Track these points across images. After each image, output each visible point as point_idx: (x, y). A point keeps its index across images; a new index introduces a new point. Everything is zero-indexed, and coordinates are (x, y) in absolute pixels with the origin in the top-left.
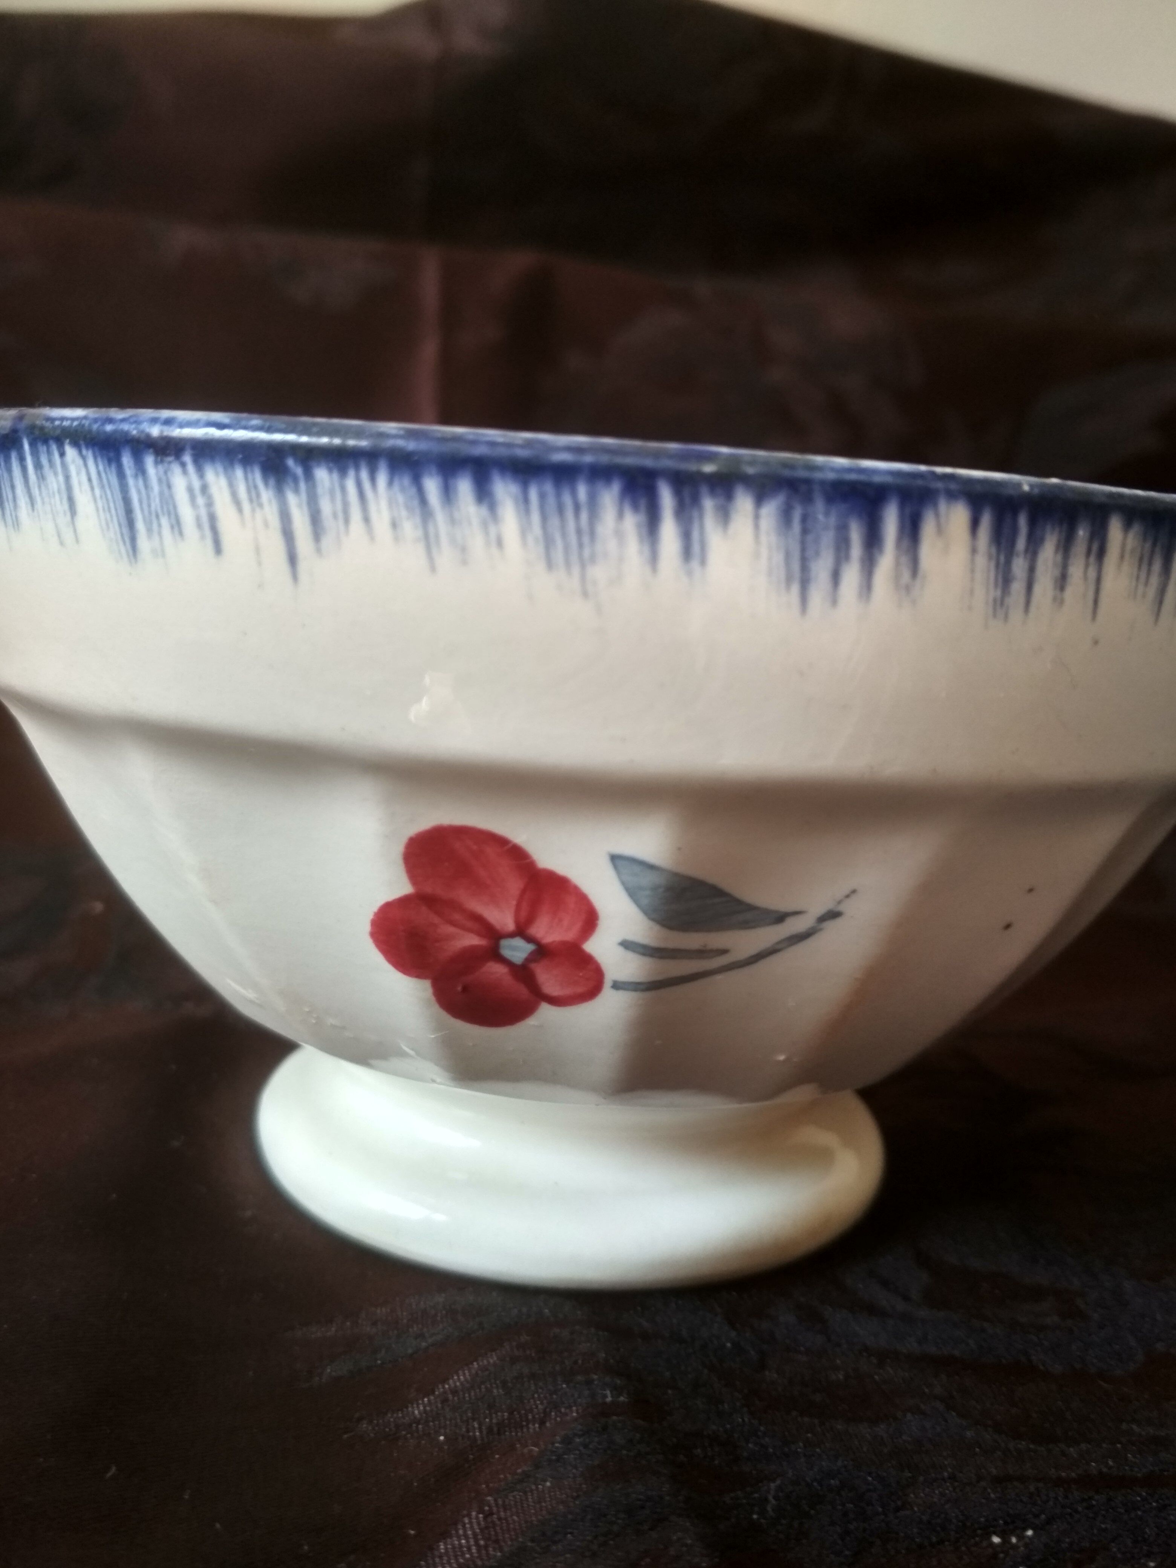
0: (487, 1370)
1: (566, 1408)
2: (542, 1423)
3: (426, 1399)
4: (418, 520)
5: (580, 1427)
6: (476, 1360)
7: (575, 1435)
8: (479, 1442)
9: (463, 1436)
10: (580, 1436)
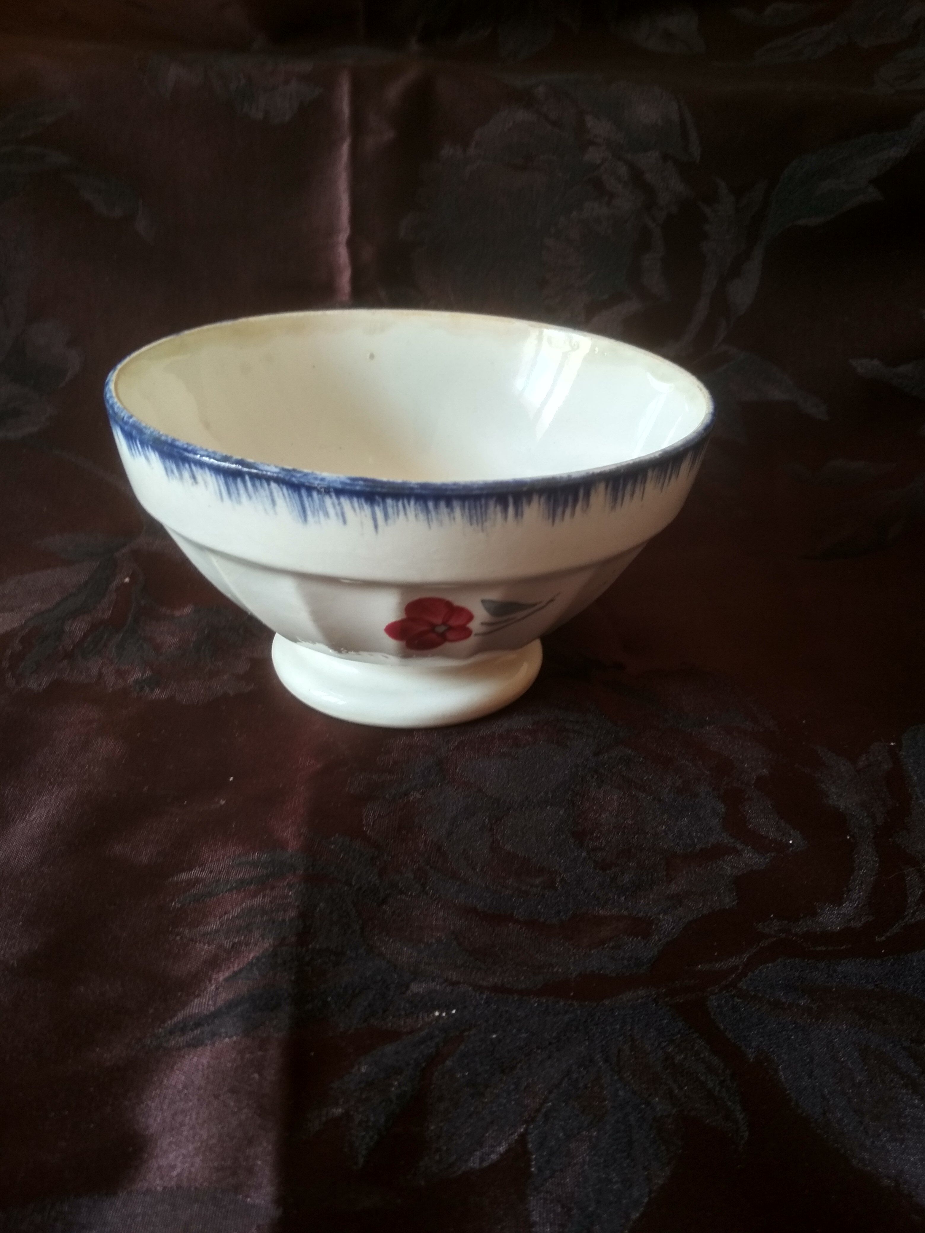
4: (425, 513)
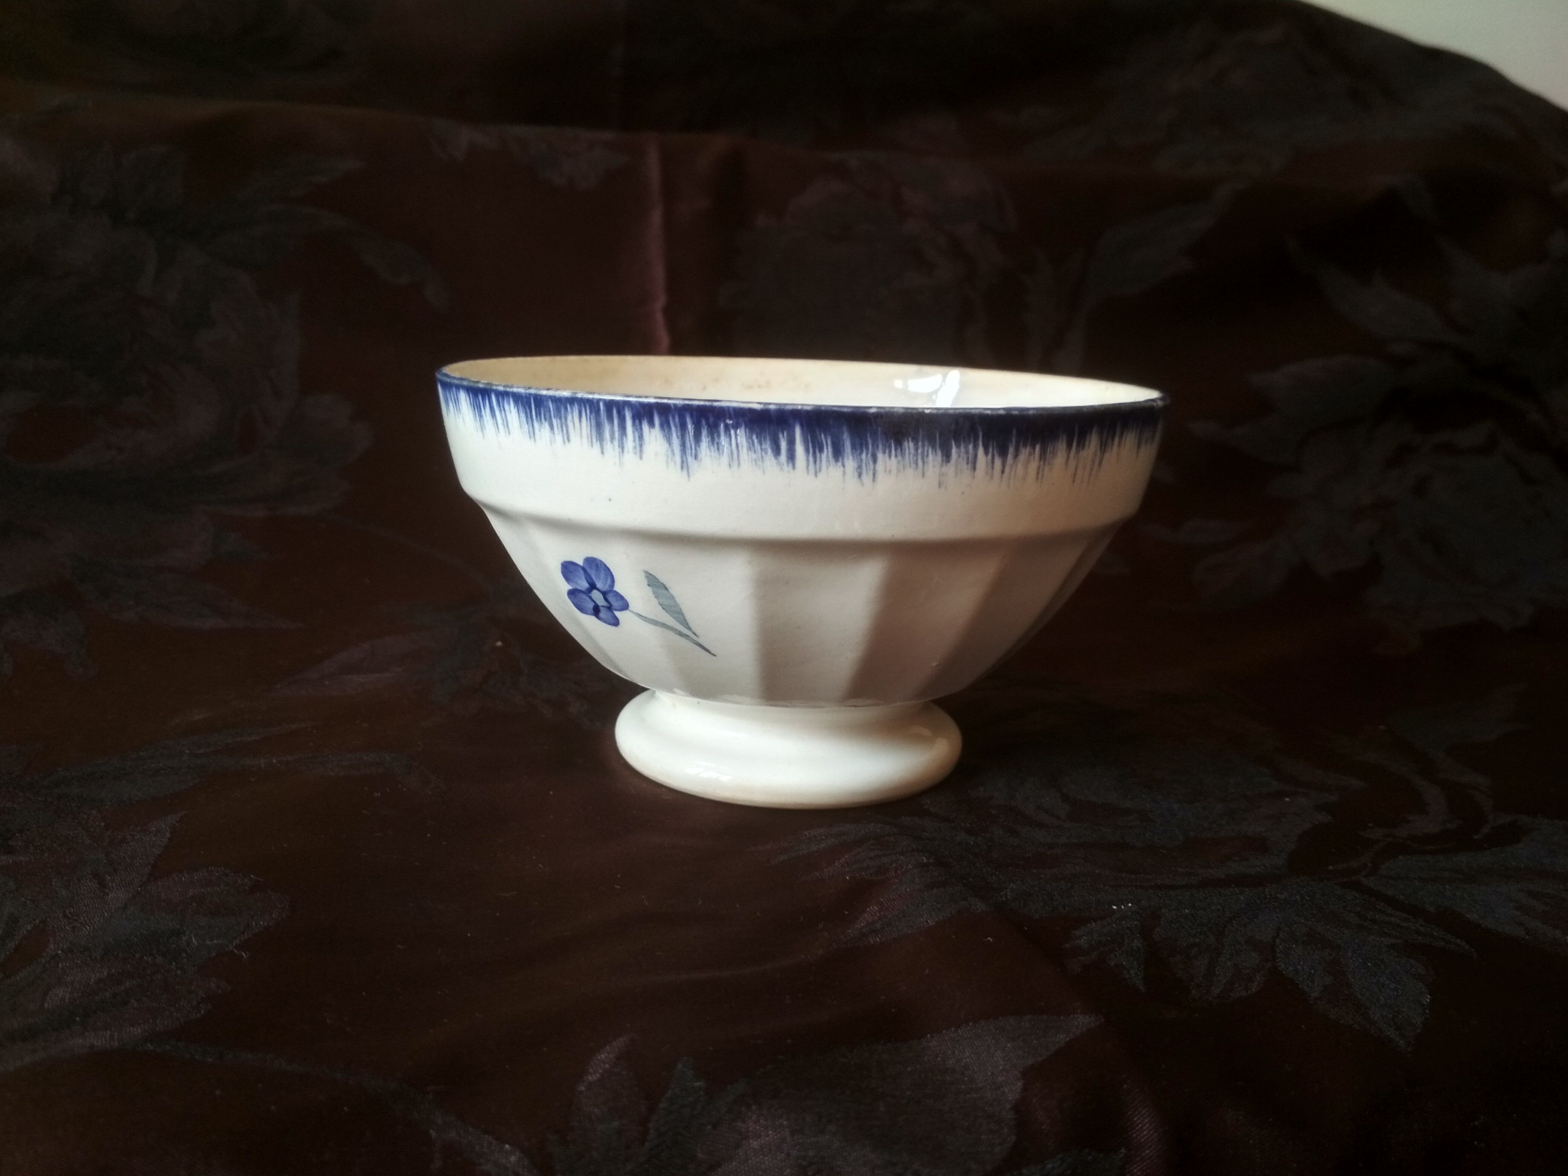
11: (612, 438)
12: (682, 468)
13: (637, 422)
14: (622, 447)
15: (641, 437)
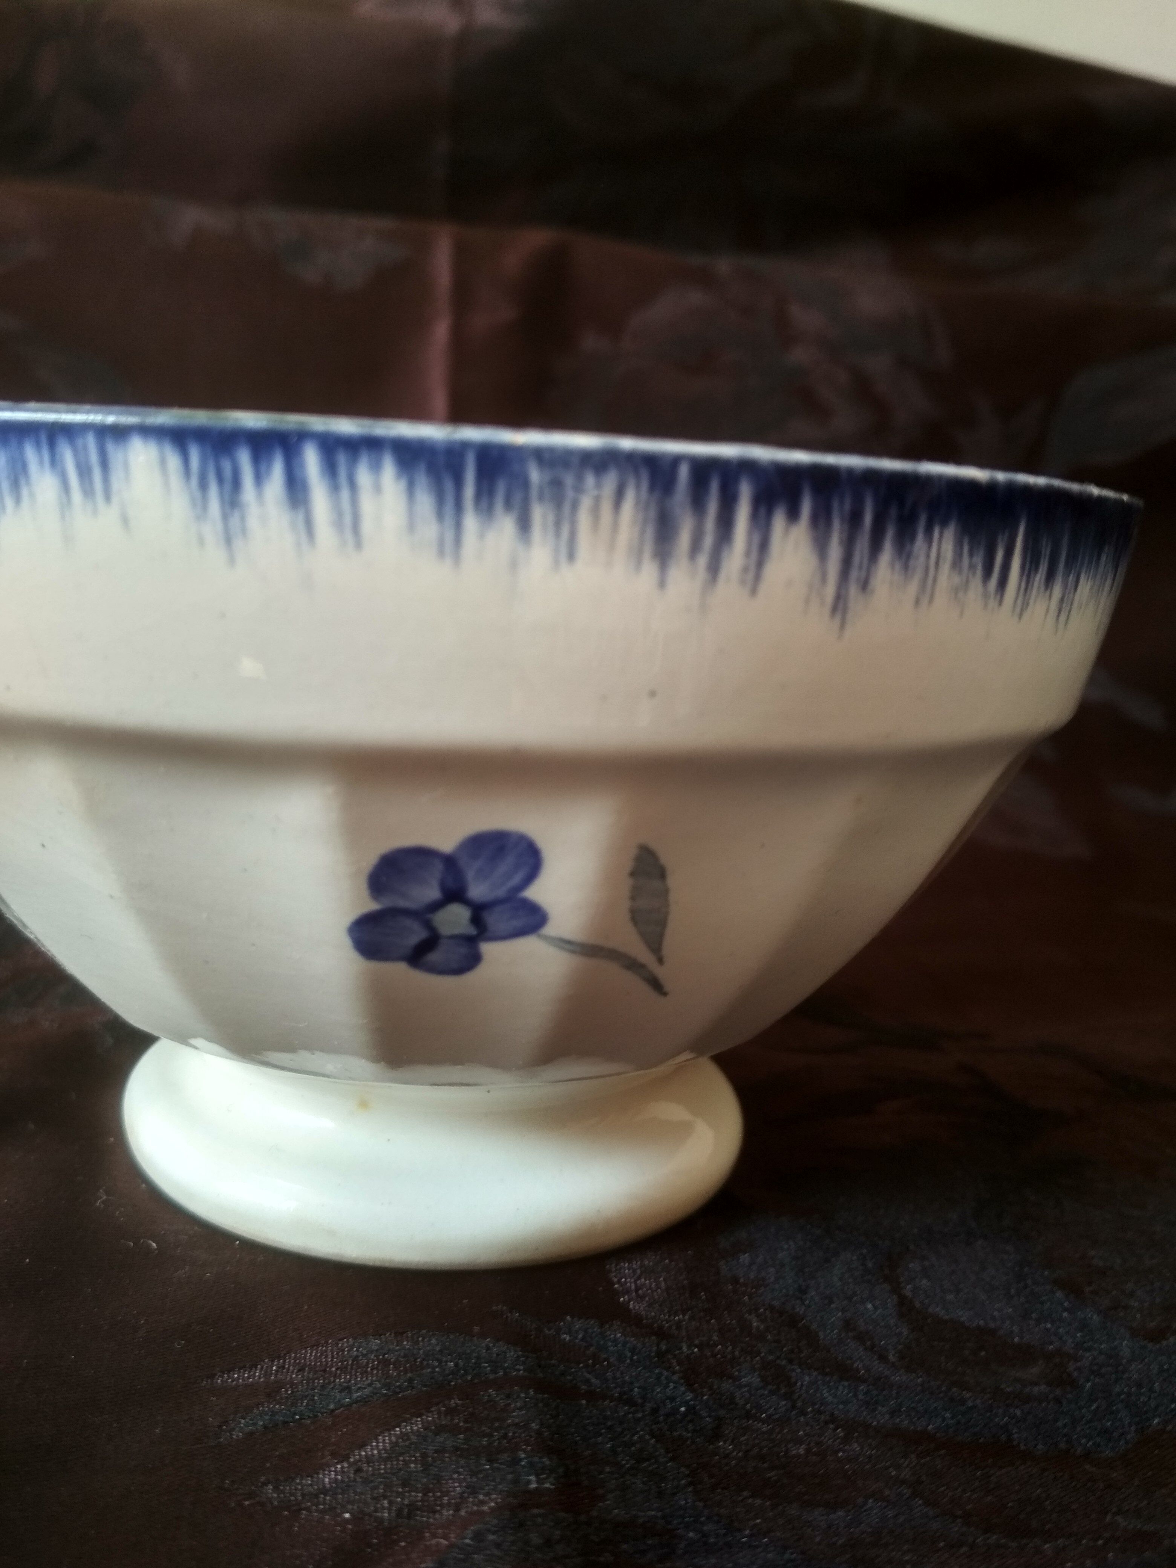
0: (409, 1439)
1: (485, 1495)
2: (457, 1509)
3: (339, 1466)
5: (495, 1521)
6: (399, 1426)
7: (489, 1531)
8: (386, 1524)
9: (370, 1515)
10: (494, 1533)
11: (695, 547)
12: (834, 609)
13: (763, 511)
14: (714, 568)
15: (764, 546)
